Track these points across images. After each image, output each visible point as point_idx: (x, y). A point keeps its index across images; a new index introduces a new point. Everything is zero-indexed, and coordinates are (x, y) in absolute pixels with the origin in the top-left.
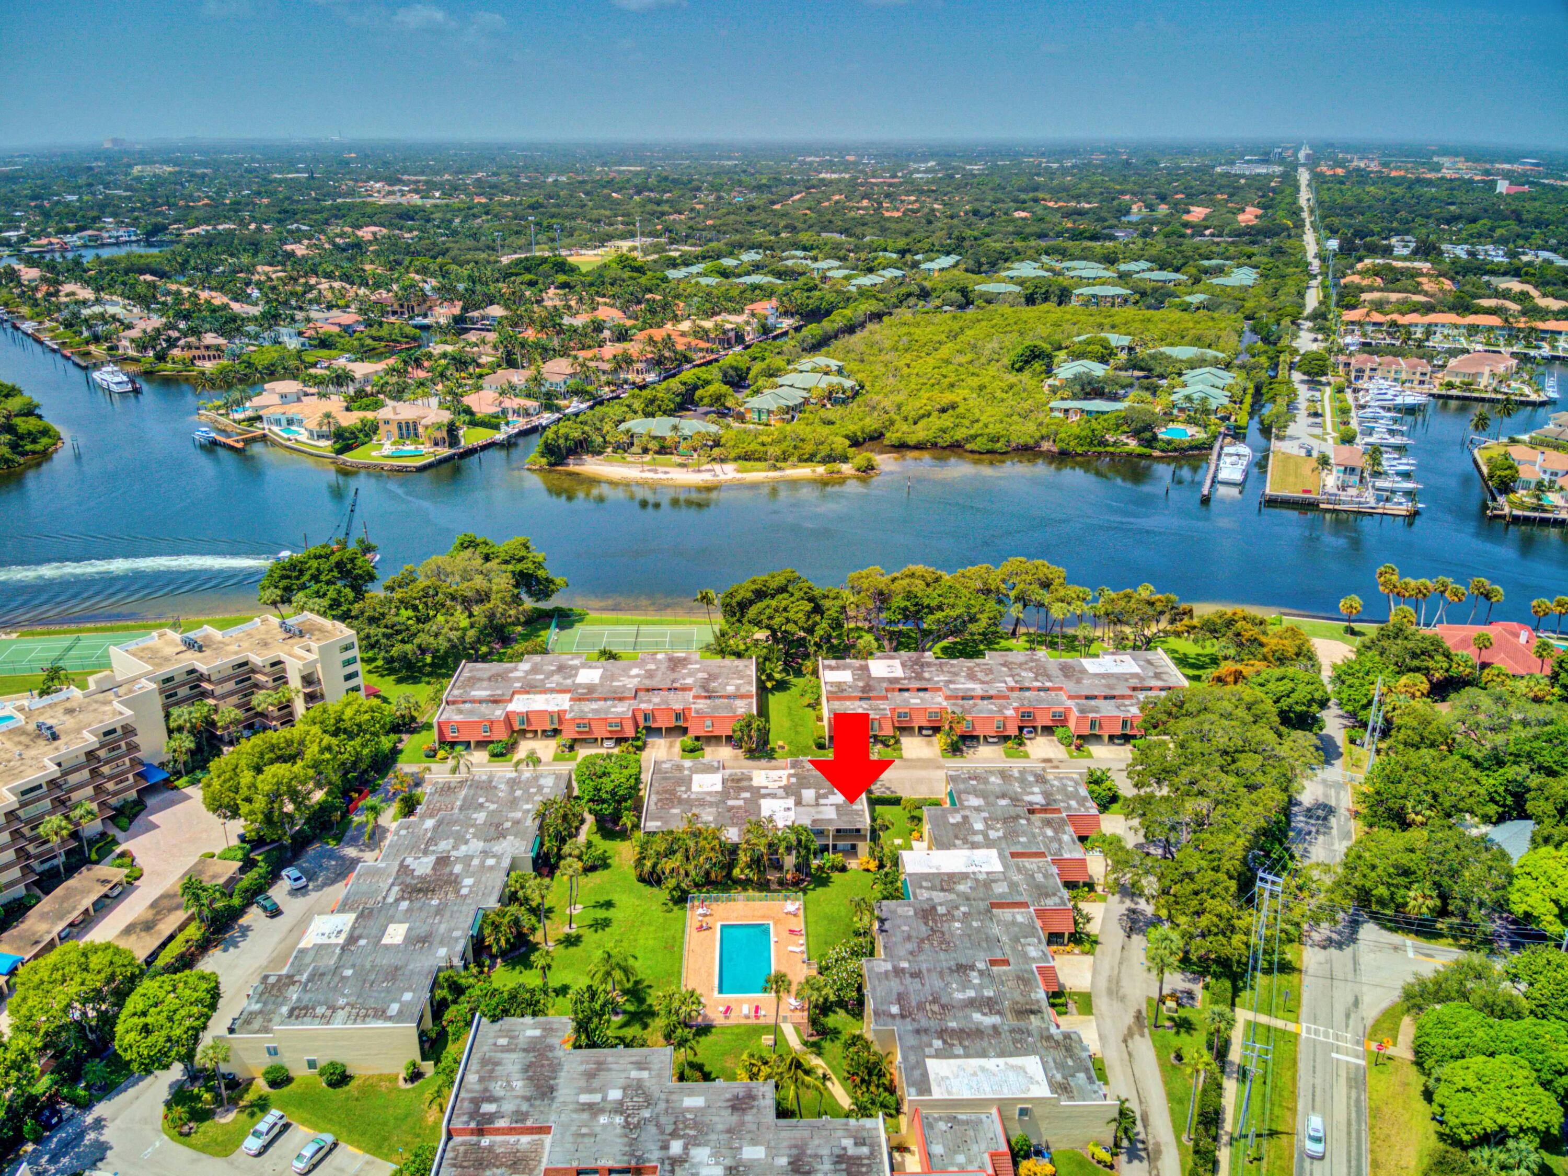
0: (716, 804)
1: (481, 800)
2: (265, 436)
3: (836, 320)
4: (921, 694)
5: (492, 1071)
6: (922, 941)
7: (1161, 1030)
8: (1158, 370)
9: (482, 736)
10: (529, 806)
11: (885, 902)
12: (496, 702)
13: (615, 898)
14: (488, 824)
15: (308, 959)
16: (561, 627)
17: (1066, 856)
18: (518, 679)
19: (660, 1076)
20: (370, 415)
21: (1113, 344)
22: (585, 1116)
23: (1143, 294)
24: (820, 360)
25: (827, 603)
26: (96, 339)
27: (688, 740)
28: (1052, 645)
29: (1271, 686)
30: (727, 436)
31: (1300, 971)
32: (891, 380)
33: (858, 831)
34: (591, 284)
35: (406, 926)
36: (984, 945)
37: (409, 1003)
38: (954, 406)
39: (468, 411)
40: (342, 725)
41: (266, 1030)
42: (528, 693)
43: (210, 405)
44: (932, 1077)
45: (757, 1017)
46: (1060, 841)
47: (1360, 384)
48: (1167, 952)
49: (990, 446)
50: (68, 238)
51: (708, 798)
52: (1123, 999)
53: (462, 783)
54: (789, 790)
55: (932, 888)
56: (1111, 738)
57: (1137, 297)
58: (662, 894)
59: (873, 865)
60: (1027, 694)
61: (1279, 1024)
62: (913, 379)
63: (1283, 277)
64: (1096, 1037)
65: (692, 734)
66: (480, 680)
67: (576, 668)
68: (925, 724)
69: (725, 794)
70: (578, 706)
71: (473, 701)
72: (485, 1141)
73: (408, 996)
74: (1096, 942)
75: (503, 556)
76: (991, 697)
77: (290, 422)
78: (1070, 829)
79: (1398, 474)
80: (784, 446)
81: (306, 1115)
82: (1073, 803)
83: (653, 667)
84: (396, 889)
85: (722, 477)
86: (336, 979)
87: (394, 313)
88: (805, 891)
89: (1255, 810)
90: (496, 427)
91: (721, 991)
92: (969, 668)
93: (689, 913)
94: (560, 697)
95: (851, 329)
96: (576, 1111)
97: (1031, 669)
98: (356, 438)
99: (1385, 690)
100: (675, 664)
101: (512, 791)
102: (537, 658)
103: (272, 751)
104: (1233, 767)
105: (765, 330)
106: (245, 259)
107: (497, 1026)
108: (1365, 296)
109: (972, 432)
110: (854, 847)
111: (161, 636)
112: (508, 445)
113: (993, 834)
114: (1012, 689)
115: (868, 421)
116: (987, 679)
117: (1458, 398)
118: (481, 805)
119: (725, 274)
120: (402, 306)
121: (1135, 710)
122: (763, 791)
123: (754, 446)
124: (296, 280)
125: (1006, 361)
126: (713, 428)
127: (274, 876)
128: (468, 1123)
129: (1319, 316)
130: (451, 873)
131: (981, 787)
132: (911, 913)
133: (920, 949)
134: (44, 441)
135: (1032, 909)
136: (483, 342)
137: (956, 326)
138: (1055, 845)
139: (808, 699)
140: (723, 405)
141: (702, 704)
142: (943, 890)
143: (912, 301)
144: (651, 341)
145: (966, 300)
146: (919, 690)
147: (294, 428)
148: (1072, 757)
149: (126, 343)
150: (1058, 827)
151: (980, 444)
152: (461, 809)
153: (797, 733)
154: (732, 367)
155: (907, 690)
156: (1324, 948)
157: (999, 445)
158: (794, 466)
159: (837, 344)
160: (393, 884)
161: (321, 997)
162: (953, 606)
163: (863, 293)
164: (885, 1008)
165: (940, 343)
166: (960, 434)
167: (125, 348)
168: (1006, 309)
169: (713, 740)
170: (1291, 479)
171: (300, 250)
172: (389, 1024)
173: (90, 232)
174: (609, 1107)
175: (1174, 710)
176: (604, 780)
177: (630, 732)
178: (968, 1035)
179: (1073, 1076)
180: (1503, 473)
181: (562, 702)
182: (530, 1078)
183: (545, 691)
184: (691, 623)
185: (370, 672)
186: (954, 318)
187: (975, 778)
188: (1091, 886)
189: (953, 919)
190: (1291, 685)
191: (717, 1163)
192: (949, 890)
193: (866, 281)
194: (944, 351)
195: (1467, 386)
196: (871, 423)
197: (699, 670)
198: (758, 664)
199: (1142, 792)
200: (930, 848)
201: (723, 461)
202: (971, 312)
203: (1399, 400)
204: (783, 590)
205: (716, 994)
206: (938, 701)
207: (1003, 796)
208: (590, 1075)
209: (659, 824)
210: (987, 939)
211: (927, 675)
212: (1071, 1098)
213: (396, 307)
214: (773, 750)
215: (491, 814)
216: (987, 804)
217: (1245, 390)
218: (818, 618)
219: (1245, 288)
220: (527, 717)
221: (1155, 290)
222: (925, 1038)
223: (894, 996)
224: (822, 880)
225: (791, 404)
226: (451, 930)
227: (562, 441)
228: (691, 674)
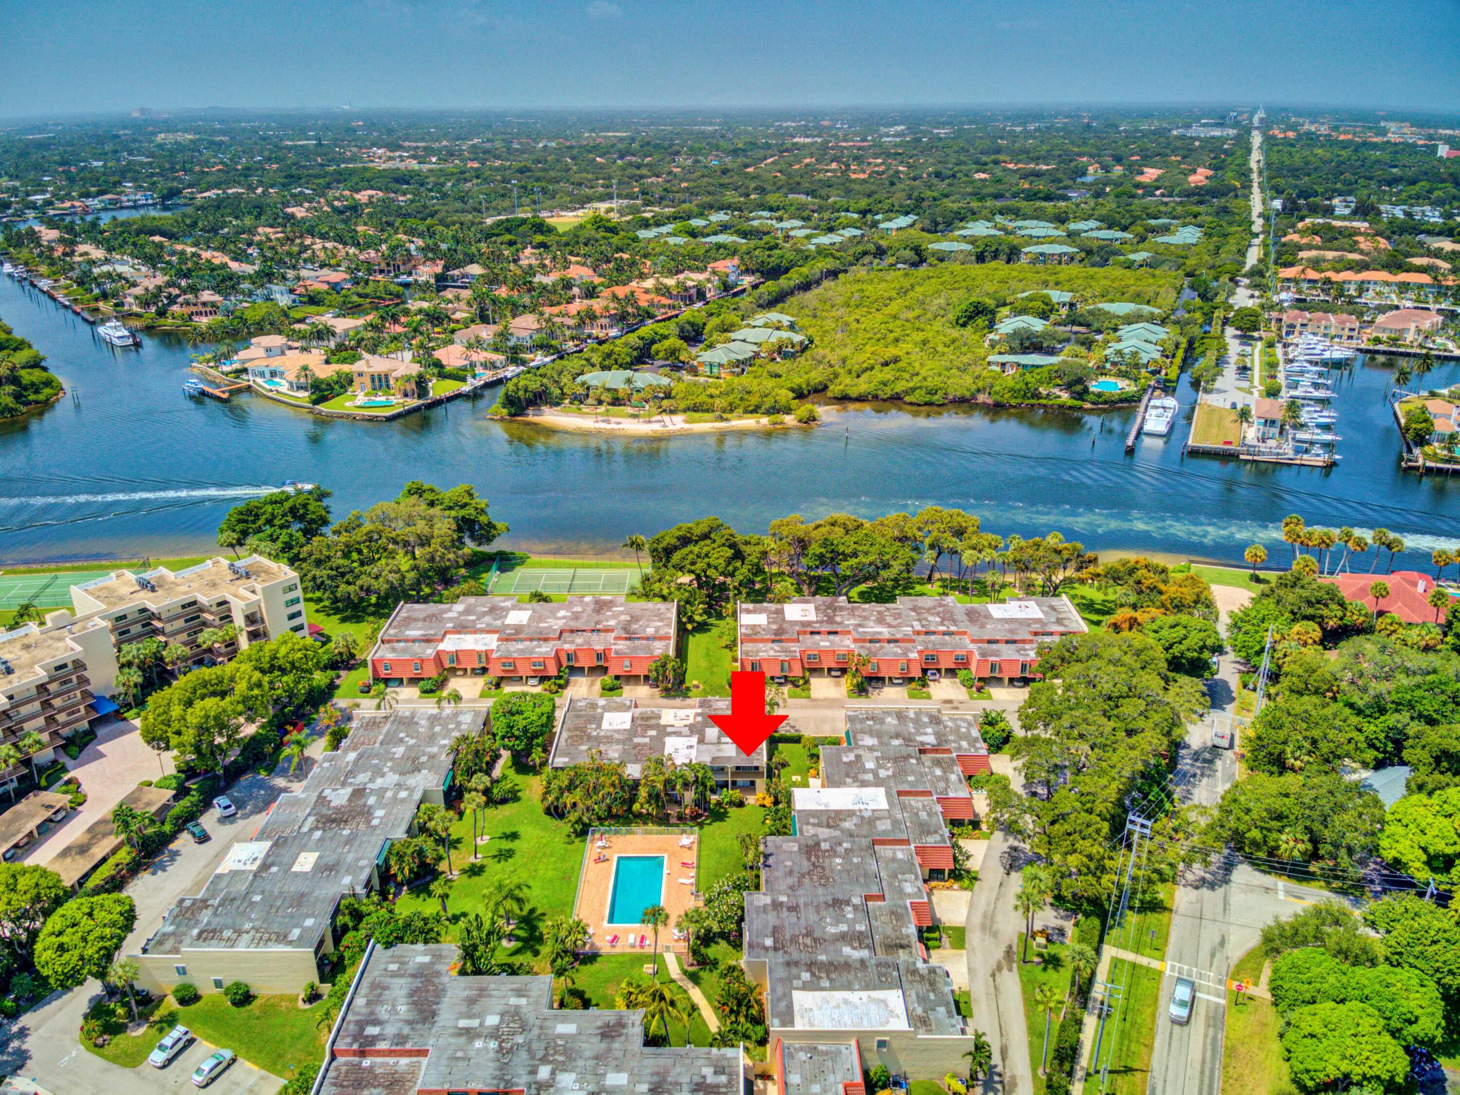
0: (623, 742)
1: (402, 735)
2: (250, 387)
3: (794, 277)
4: (831, 637)
5: (380, 995)
6: (803, 876)
7: (1028, 966)
8: (1096, 325)
9: (413, 673)
10: (446, 742)
11: (769, 838)
12: (428, 641)
13: (521, 829)
14: (405, 758)
15: (223, 884)
16: (502, 570)
17: (951, 795)
18: (451, 619)
19: (537, 1003)
20: (346, 368)
21: (1055, 300)
22: (462, 1040)
23: (1089, 252)
24: (773, 316)
25: (747, 549)
26: (105, 296)
27: (608, 679)
28: (964, 590)
29: (1164, 633)
30: (678, 388)
31: (1171, 910)
32: (840, 335)
33: (757, 768)
34: (567, 244)
35: (317, 854)
36: (862, 880)
37: (310, 929)
38: (896, 360)
39: (438, 364)
40: (276, 663)
41: (176, 951)
42: (459, 633)
43: (201, 358)
44: (796, 1008)
45: (642, 947)
46: (947, 780)
47: (1291, 339)
48: (1035, 891)
49: (927, 398)
50: (89, 202)
51: (616, 736)
52: (995, 934)
53: (386, 718)
54: (694, 729)
55: (818, 825)
56: (1011, 680)
57: (1083, 255)
58: (565, 827)
59: (769, 801)
60: (933, 638)
61: (1143, 961)
62: (861, 334)
63: (1226, 235)
64: (965, 970)
65: (612, 672)
66: (416, 620)
67: (507, 610)
68: (834, 665)
69: (632, 732)
70: (505, 645)
71: (408, 641)
72: (367, 1062)
73: (309, 922)
74: (976, 879)
75: (447, 502)
76: (896, 641)
77: (273, 374)
78: (958, 769)
79: (1318, 426)
80: (730, 398)
81: (210, 1032)
82: (964, 744)
83: (579, 609)
84: (312, 819)
85: (671, 427)
86: (245, 905)
87: (382, 271)
88: (701, 825)
89: (1132, 754)
90: (463, 379)
91: (611, 920)
92: (879, 613)
93: (588, 844)
94: (488, 636)
95: (806, 286)
96: (452, 1035)
97: (938, 614)
98: (332, 389)
99: (1278, 637)
100: (601, 606)
101: (432, 726)
102: (471, 600)
103: (205, 687)
104: (1115, 712)
105: (726, 287)
106: (248, 221)
107: (390, 952)
108: (1304, 254)
109: (911, 384)
110: (753, 783)
111: (118, 576)
112: (475, 396)
113: (883, 773)
114: (918, 633)
115: (813, 374)
116: (895, 623)
117: (1384, 353)
118: (401, 740)
119: (693, 234)
120: (388, 265)
121: (1032, 654)
122: (669, 729)
123: (703, 398)
124: (293, 241)
125: (951, 317)
126: (665, 381)
127: (206, 804)
128: (351, 1044)
129: (1257, 273)
130: (365, 805)
131: (878, 727)
132: (796, 848)
133: (800, 884)
134: (47, 391)
135: (912, 846)
136: (458, 298)
137: (906, 283)
138: (942, 785)
139: (726, 640)
140: (677, 358)
141: (622, 645)
142: (828, 826)
143: (867, 259)
144: (615, 297)
145: (919, 258)
146: (830, 633)
147: (277, 380)
148: (972, 698)
149: (130, 300)
150: (947, 767)
151: (918, 397)
152: (382, 744)
153: (712, 673)
154: (689, 322)
155: (819, 633)
156: (1197, 888)
157: (936, 397)
158: (740, 417)
159: (793, 300)
160: (309, 815)
161: (229, 921)
162: (866, 553)
163: (822, 252)
164: (760, 940)
165: (890, 299)
166: (900, 387)
167: (130, 305)
168: (957, 267)
169: (633, 679)
170: (1214, 431)
171: (300, 212)
172: (289, 949)
173: (110, 196)
174: (486, 1032)
175: (1067, 655)
176: (516, 717)
177: (553, 671)
178: (836, 968)
179: (933, 1010)
180: (1419, 426)
181: (489, 642)
182: (414, 1003)
183: (475, 632)
184: (625, 567)
185: (317, 611)
186: (906, 275)
187: (873, 719)
188: (975, 824)
189: (835, 854)
190: (1184, 632)
191: (581, 1089)
192: (835, 827)
193: (825, 240)
194: (893, 308)
195: (1394, 341)
196: (817, 376)
197: (622, 613)
198: (678, 606)
199: (1029, 734)
200: (823, 786)
201: (672, 412)
202: (923, 269)
203: (1327, 355)
204: (705, 536)
205: (605, 924)
206: (847, 643)
207: (897, 736)
208: (471, 1001)
209: (566, 760)
210: (865, 875)
211: (838, 619)
212: (929, 1031)
213: (383, 266)
214: (688, 689)
215: (410, 748)
216: (881, 743)
217: (1177, 346)
218: (738, 564)
219: (1188, 247)
220: (456, 656)
221: (1101, 248)
222: (794, 971)
223: (770, 929)
224: (719, 815)
225: (740, 358)
226: (358, 860)
227: (521, 393)
228: (614, 617)
